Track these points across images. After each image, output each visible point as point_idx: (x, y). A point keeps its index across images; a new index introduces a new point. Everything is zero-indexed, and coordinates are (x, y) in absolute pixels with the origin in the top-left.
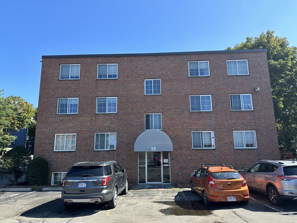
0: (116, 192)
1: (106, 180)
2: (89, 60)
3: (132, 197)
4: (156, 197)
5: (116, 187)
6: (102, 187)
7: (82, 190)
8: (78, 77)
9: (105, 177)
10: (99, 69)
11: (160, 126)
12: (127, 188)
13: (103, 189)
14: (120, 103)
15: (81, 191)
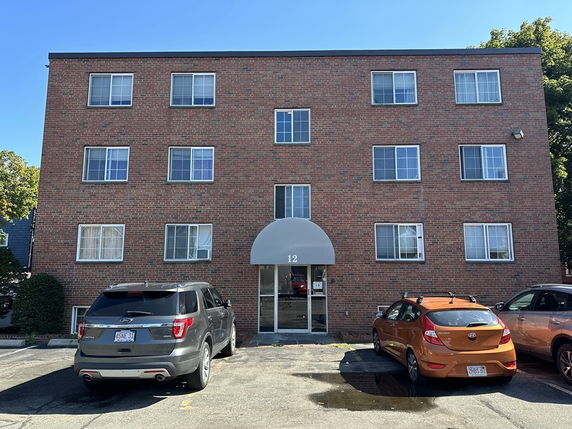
0: (207, 353)
1: (181, 325)
2: (152, 64)
3: (246, 361)
4: (298, 363)
5: (208, 340)
6: (173, 341)
7: (125, 349)
8: (129, 103)
9: (180, 317)
10: (174, 83)
11: (306, 211)
12: (233, 342)
13: (175, 346)
14: (221, 160)
15: (123, 350)
